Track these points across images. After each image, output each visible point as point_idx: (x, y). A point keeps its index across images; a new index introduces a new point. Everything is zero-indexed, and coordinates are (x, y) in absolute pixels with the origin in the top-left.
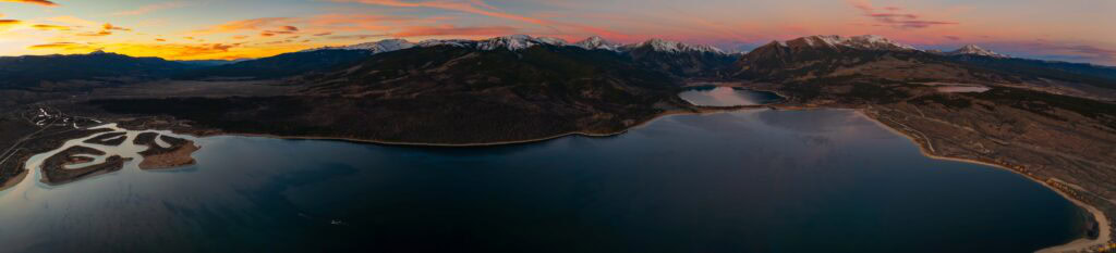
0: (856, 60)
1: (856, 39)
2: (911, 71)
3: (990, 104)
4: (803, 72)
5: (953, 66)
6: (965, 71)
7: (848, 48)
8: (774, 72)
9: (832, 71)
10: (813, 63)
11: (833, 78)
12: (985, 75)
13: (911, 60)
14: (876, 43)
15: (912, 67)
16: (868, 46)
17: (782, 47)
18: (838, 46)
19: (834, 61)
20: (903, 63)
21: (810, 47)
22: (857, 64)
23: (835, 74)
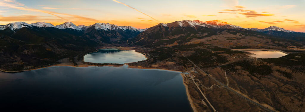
0: (206, 34)
1: (209, 22)
2: (236, 41)
3: (288, 70)
4: (171, 42)
5: (263, 38)
6: (269, 41)
7: (203, 27)
8: (156, 41)
9: (189, 41)
10: (179, 36)
11: (187, 45)
12: (282, 43)
13: (238, 35)
14: (220, 25)
15: (237, 39)
16: (215, 26)
17: (164, 27)
18: (196, 26)
19: (192, 34)
20: (233, 36)
21: (180, 27)
22: (205, 37)
23: (189, 43)
